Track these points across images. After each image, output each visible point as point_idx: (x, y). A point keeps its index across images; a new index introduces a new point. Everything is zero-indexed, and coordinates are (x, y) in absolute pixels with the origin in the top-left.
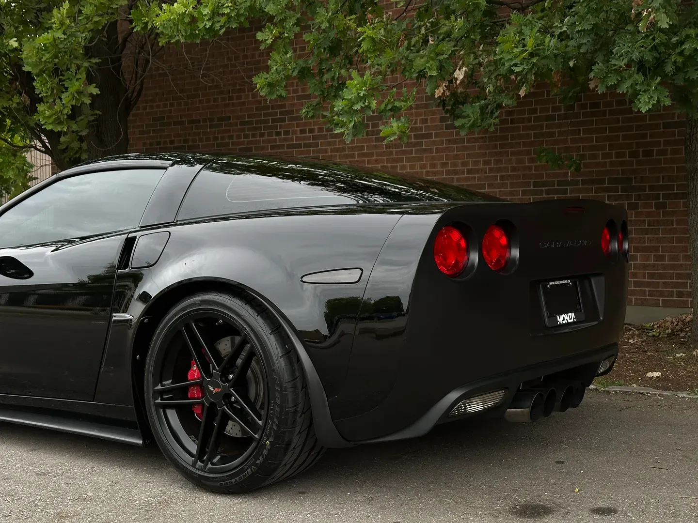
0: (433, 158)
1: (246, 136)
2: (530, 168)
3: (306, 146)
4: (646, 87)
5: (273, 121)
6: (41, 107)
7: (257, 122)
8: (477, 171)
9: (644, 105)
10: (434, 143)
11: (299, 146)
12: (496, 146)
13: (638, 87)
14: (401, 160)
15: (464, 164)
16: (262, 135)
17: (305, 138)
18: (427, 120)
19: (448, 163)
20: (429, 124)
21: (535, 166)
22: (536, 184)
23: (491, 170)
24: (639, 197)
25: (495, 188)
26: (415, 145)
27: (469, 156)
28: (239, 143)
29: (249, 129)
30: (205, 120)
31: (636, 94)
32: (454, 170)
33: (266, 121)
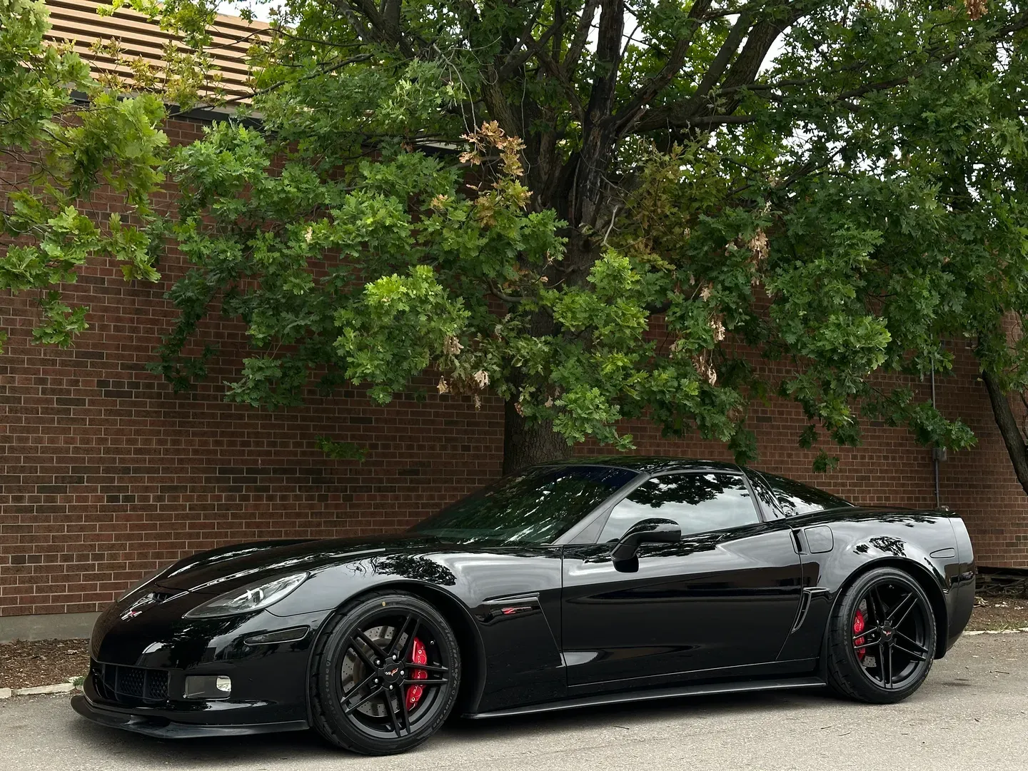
0: (85, 431)
2: (215, 452)
8: (148, 452)
10: (87, 412)
12: (173, 424)
14: (36, 430)
15: (129, 441)
18: (78, 381)
19: (107, 439)
20: (81, 387)
21: (221, 450)
22: (222, 471)
23: (167, 451)
24: (328, 489)
25: (171, 473)
26: (59, 412)
27: (138, 432)
32: (117, 448)
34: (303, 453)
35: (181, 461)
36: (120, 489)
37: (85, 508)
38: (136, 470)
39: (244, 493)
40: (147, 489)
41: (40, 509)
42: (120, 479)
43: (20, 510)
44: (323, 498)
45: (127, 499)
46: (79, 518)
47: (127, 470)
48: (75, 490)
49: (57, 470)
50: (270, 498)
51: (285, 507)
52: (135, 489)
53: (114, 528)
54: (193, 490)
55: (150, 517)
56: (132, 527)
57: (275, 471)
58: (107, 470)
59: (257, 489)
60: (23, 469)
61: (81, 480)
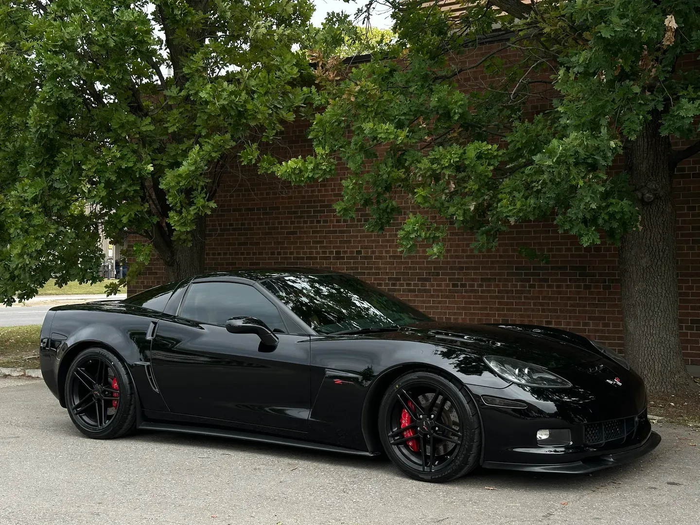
1: (292, 223)
2: (513, 256)
3: (341, 232)
4: (586, 232)
5: (315, 212)
6: (171, 214)
7: (302, 212)
8: (473, 257)
9: (585, 242)
11: (335, 232)
13: (582, 232)
15: (463, 251)
16: (305, 222)
17: (339, 227)
19: (451, 250)
21: (517, 255)
22: (517, 268)
23: (484, 256)
24: (591, 281)
25: (487, 270)
27: (467, 245)
28: (286, 228)
29: (295, 218)
30: (258, 209)
31: (581, 236)
32: (456, 255)
33: (309, 212)
34: (572, 256)
35: (492, 262)
36: (458, 280)
37: (441, 291)
38: (467, 268)
39: (531, 283)
40: (473, 280)
41: (419, 290)
42: (459, 274)
43: (410, 291)
44: (587, 287)
45: (463, 285)
46: (438, 296)
47: (462, 269)
48: (435, 280)
49: (427, 268)
50: (549, 286)
51: (560, 293)
52: (467, 280)
53: (455, 302)
54: (500, 280)
55: (475, 297)
56: (466, 303)
57: (553, 268)
58: (451, 268)
59: (541, 280)
60: (410, 268)
61: (438, 274)
